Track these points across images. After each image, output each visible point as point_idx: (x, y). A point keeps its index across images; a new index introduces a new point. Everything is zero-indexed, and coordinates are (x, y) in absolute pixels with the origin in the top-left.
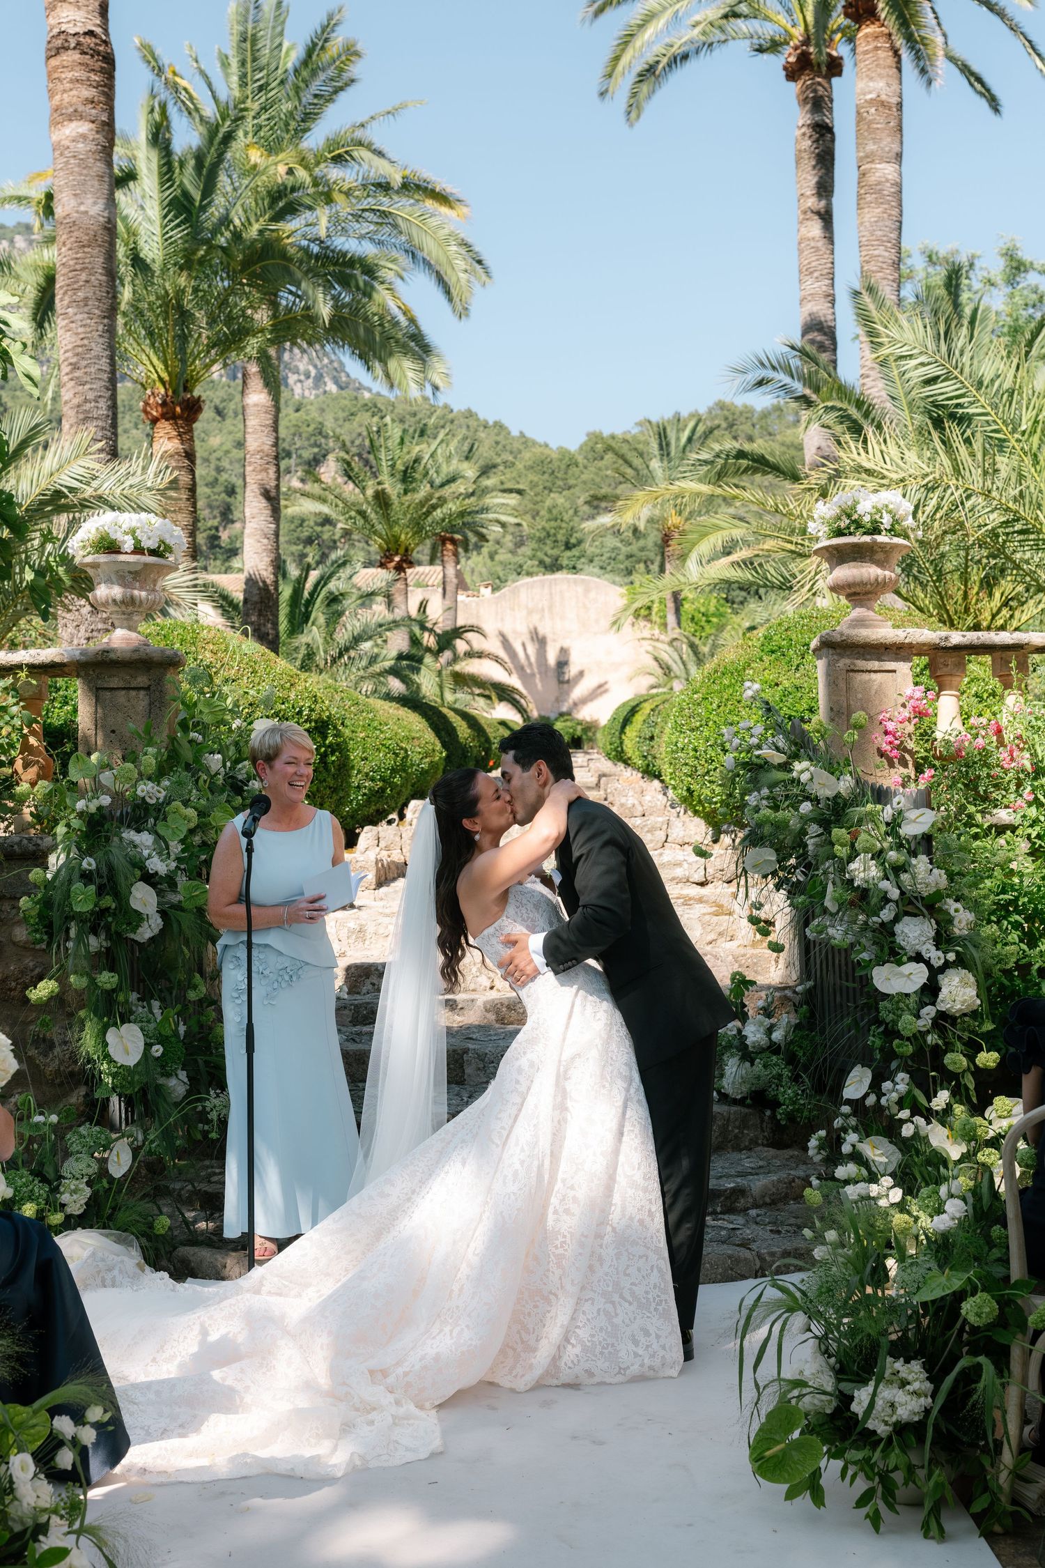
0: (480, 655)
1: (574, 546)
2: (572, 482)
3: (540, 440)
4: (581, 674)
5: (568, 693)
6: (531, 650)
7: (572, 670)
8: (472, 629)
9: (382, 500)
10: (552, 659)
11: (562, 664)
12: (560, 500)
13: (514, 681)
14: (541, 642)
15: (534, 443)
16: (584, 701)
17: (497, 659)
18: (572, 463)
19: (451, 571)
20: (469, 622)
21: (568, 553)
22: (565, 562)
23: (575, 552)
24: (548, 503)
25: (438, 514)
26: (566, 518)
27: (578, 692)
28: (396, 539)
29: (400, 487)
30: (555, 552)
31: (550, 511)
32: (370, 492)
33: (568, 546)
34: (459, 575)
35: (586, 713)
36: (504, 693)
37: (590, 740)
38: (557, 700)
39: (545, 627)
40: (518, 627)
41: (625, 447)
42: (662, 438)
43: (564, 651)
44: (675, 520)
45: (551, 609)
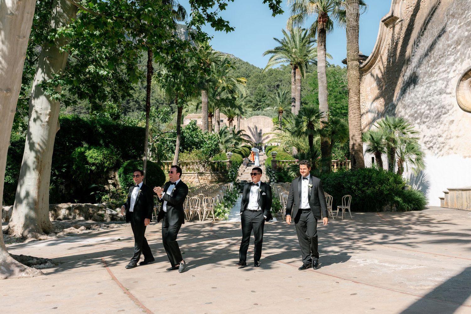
0: (244, 135)
1: (265, 97)
2: (264, 81)
4: (264, 134)
5: (261, 138)
6: (255, 130)
7: (262, 134)
8: (244, 130)
9: (229, 110)
10: (258, 131)
11: (260, 133)
12: (261, 85)
14: (256, 128)
15: (256, 67)
18: (265, 76)
19: (239, 117)
21: (263, 98)
22: (262, 101)
23: (265, 98)
24: (258, 86)
26: (263, 90)
27: (263, 138)
28: (231, 116)
30: (260, 98)
31: (259, 88)
32: (227, 109)
33: (263, 97)
38: (259, 140)
39: (257, 126)
40: (252, 126)
41: (277, 72)
42: (279, 93)
43: (261, 130)
44: (281, 109)
45: (258, 122)
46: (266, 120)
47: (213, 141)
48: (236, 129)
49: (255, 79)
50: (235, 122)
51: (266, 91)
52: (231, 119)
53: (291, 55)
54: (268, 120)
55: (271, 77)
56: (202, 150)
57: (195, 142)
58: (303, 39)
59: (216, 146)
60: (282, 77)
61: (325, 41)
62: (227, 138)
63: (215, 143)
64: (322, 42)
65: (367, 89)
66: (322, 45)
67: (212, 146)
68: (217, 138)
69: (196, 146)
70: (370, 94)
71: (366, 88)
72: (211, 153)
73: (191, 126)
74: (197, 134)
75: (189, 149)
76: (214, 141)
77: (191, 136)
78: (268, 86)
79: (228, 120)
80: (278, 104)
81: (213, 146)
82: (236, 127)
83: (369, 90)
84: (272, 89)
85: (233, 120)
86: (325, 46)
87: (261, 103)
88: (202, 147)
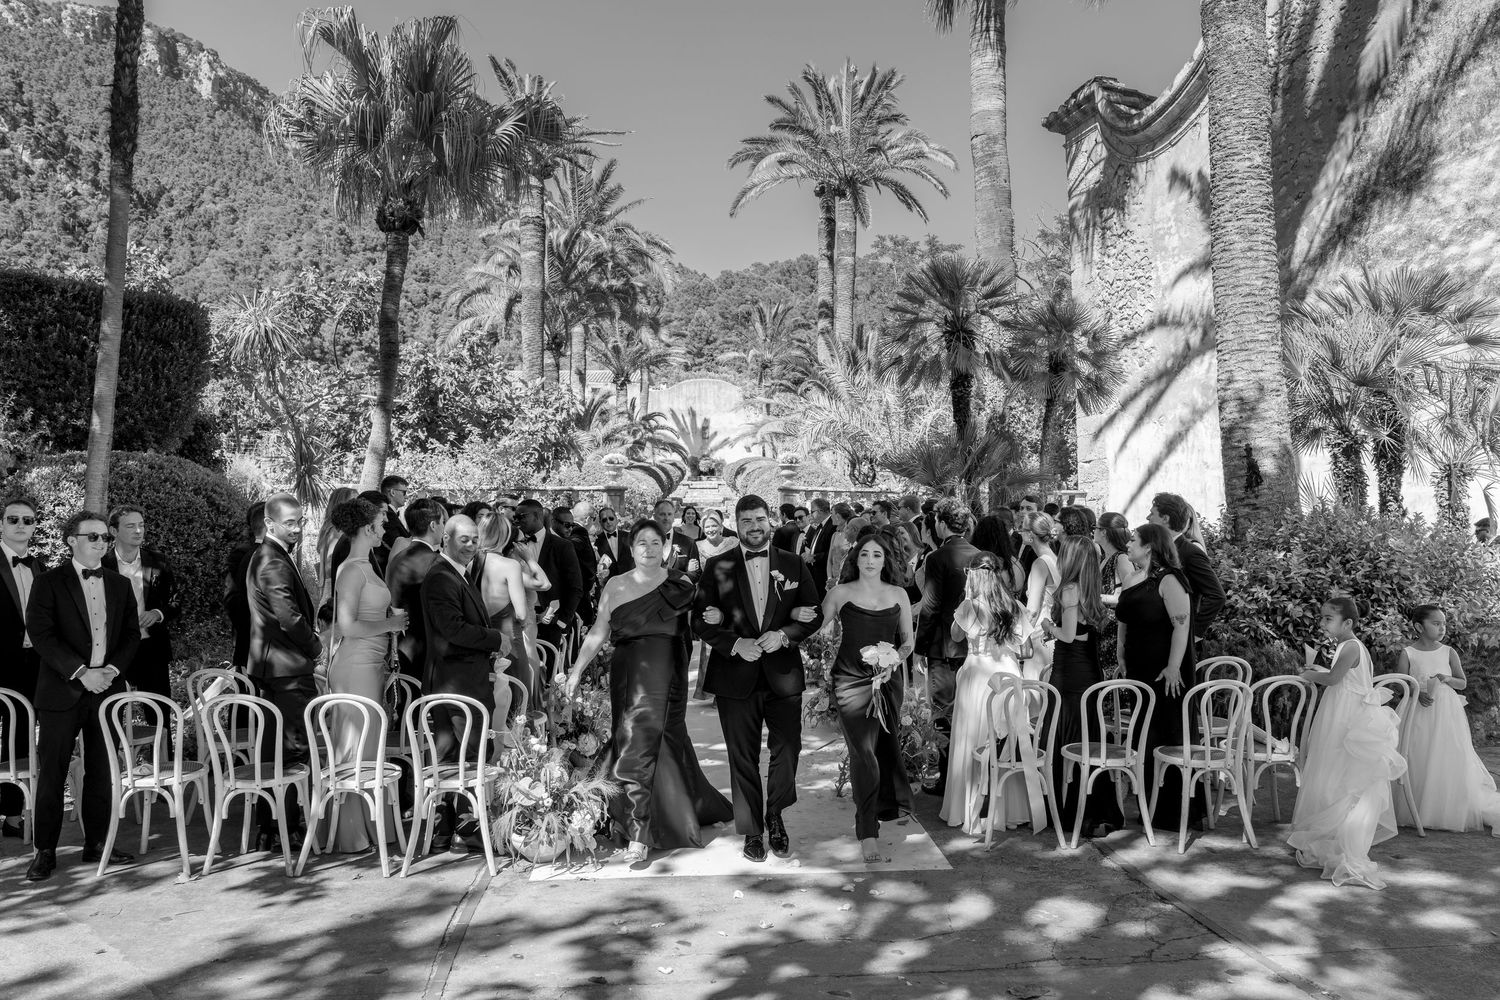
0: (663, 428)
2: (712, 301)
3: (692, 269)
4: (716, 433)
5: (708, 444)
6: (688, 419)
7: (711, 432)
8: (659, 414)
9: (616, 350)
10: (699, 425)
11: (705, 428)
13: (681, 442)
14: (693, 414)
15: (688, 271)
16: (716, 449)
17: (672, 430)
18: (712, 290)
19: (645, 377)
20: (655, 410)
21: (708, 347)
23: (712, 346)
25: (645, 357)
27: (713, 444)
28: (623, 370)
29: (625, 342)
30: (700, 345)
32: (610, 346)
33: (708, 342)
34: (649, 379)
35: (717, 456)
36: (675, 448)
37: (719, 471)
38: (702, 448)
39: (696, 409)
40: (681, 408)
41: (745, 281)
42: (760, 311)
43: (706, 421)
44: (768, 356)
45: (699, 397)
46: (723, 390)
47: (551, 410)
48: (636, 410)
49: (686, 297)
50: (633, 391)
51: (714, 328)
52: (622, 380)
53: (824, 151)
54: (728, 392)
55: (730, 291)
56: (505, 441)
57: (480, 413)
58: (863, 99)
59: (565, 430)
60: (758, 293)
61: (1000, 16)
62: (611, 425)
63: (559, 418)
64: (988, 19)
65: (1159, 209)
66: (988, 30)
67: (546, 427)
68: (567, 397)
69: (484, 426)
70: (1173, 231)
71: (1153, 211)
72: (541, 457)
73: (465, 353)
74: (489, 378)
75: (452, 436)
76: (557, 409)
77: (464, 387)
78: (722, 315)
79: (614, 382)
80: (761, 342)
81: (553, 429)
82: (638, 403)
83: (1169, 214)
84: (731, 323)
85: (629, 381)
86: (1000, 32)
87: (702, 360)
88: (507, 432)
